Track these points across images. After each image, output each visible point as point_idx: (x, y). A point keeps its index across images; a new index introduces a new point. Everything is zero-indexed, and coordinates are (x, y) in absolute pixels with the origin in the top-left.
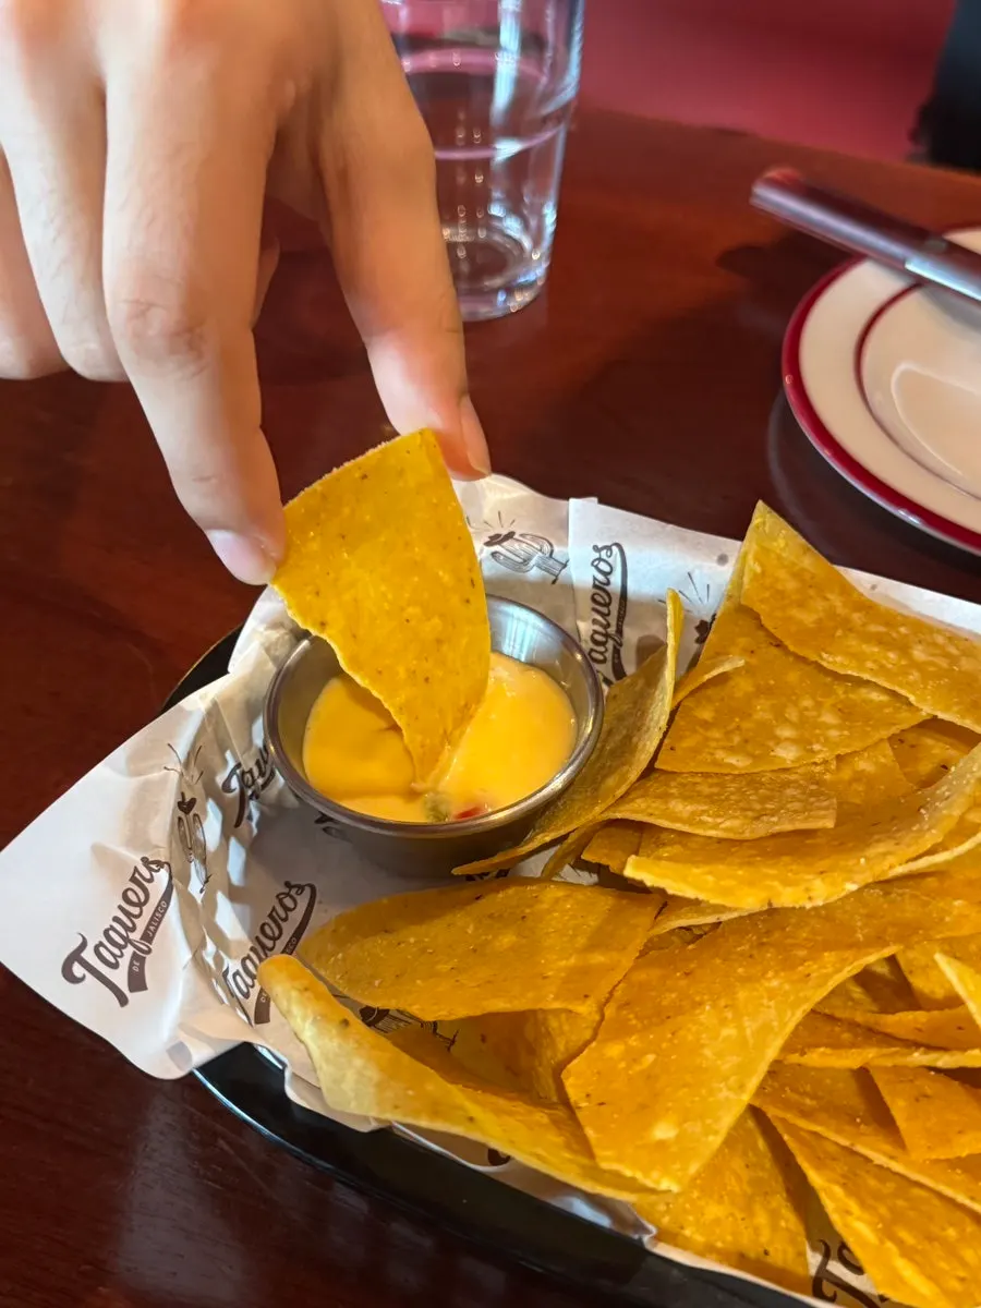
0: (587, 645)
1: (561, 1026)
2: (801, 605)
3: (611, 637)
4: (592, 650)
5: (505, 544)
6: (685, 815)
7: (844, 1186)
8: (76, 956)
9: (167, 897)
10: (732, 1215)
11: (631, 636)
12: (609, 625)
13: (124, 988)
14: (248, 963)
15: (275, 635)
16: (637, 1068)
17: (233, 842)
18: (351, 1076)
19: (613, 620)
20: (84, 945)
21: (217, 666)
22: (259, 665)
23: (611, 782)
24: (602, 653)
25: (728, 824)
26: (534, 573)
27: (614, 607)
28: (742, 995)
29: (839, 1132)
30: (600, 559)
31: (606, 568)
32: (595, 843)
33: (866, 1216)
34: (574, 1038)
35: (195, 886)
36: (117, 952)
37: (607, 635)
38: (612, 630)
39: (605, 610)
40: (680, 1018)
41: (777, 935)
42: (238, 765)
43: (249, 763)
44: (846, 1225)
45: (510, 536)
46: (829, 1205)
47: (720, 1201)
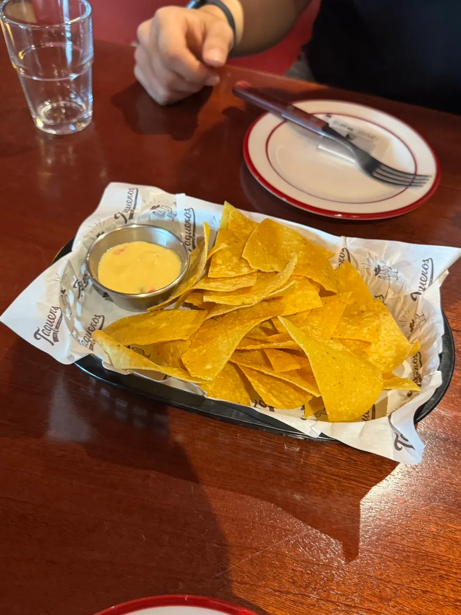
0: (184, 240)
1: (180, 347)
2: (246, 228)
3: (191, 237)
4: (186, 242)
5: (157, 209)
6: (214, 286)
7: (258, 381)
8: (37, 333)
9: (61, 316)
10: (230, 393)
11: (197, 236)
12: (190, 233)
13: (52, 341)
14: (86, 338)
15: (86, 239)
16: (201, 354)
17: (77, 304)
18: (121, 360)
19: (192, 232)
20: (39, 330)
21: (68, 249)
22: (82, 248)
23: (192, 279)
24: (189, 242)
25: (226, 288)
26: (166, 218)
27: (192, 228)
28: (229, 332)
29: (256, 367)
30: (187, 213)
31: (189, 216)
32: (189, 297)
33: (263, 387)
34: (184, 349)
35: (68, 315)
36: (49, 332)
37: (190, 237)
38: (192, 235)
39: (189, 229)
40: (213, 340)
41: (240, 317)
42: (77, 280)
43: (81, 279)
44: (258, 389)
45: (158, 206)
46: (253, 384)
47: (226, 390)
